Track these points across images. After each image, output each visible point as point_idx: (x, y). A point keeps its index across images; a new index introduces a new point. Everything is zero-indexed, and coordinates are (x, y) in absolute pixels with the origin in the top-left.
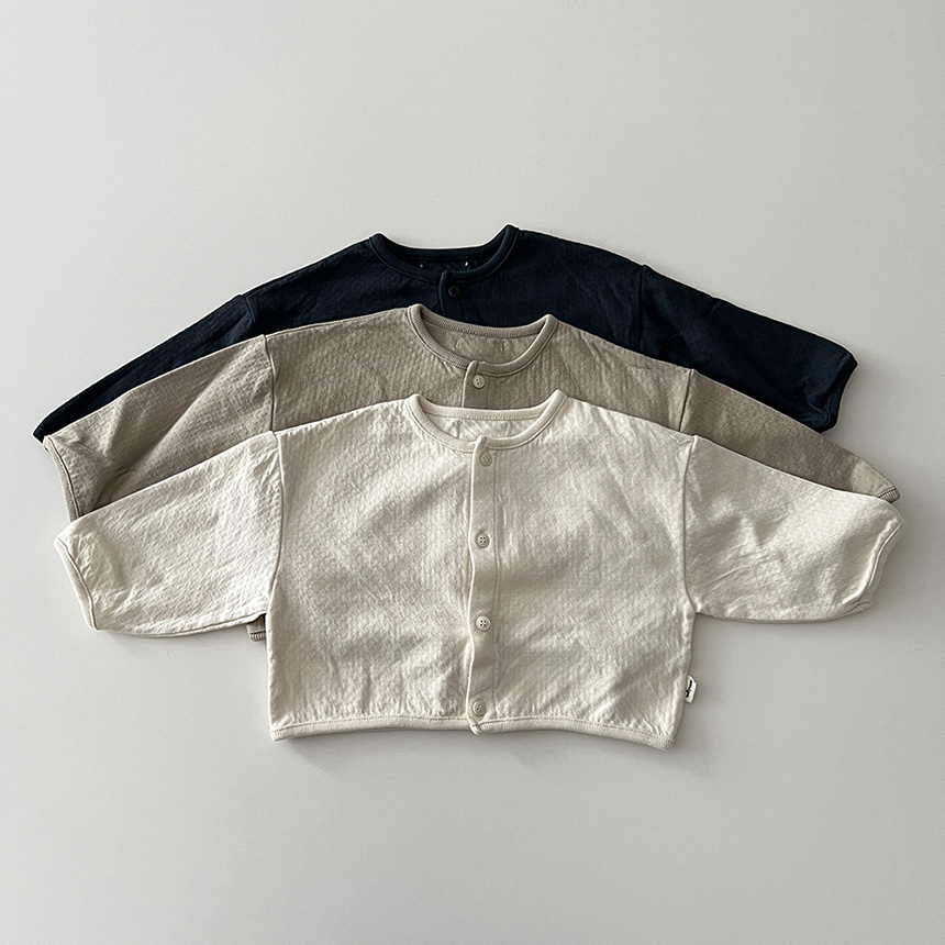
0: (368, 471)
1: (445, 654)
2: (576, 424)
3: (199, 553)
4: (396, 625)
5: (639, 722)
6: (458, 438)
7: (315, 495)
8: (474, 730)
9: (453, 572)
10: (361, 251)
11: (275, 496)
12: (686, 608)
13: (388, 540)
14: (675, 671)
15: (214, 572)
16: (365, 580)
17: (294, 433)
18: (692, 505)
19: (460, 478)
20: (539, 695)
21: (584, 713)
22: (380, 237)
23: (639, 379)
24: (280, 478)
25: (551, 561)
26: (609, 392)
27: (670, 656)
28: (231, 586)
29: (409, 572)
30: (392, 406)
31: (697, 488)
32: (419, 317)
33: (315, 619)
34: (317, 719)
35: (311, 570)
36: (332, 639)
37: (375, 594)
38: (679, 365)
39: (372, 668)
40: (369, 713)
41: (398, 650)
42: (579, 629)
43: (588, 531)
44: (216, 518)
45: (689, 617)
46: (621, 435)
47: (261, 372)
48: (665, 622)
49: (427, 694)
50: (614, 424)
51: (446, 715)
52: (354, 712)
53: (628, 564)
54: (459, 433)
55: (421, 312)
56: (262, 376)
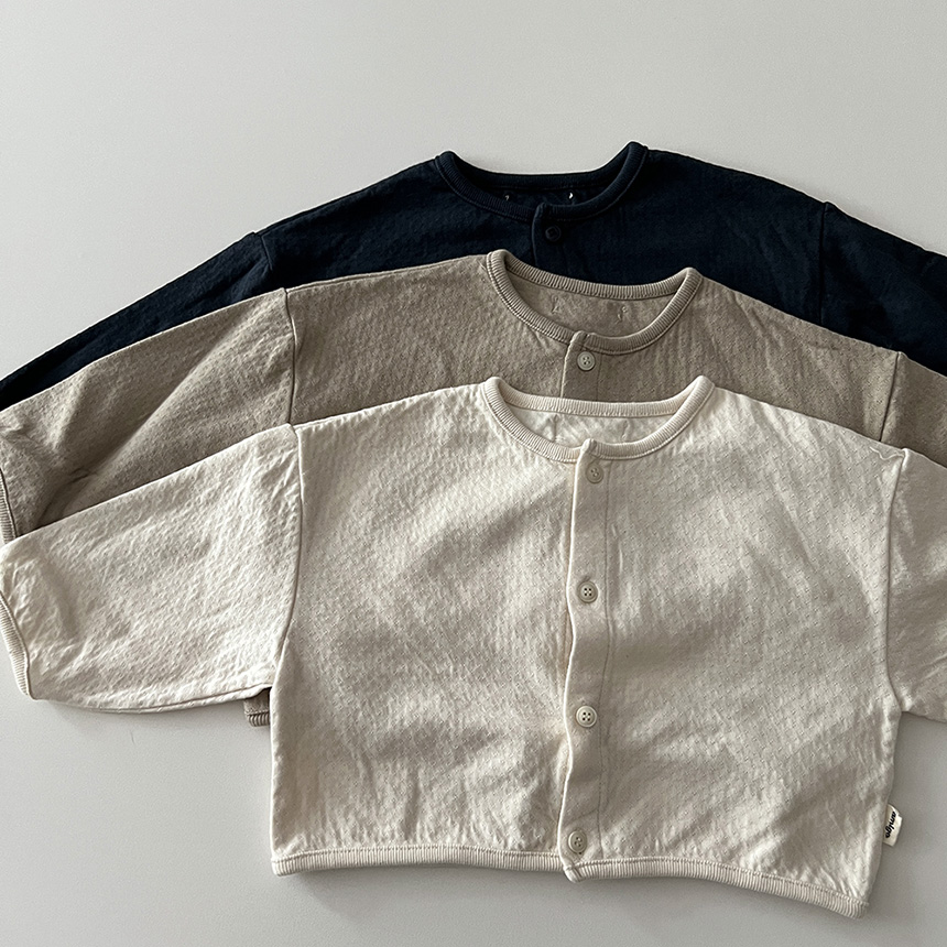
0: (424, 486)
1: (529, 758)
2: (729, 425)
3: (181, 594)
4: (457, 713)
5: (815, 872)
6: (553, 441)
7: (347, 518)
8: (570, 875)
9: (543, 637)
10: (423, 175)
11: (291, 517)
12: (888, 704)
13: (450, 585)
14: (870, 799)
15: (201, 623)
16: (414, 643)
17: (322, 426)
18: (902, 552)
19: (557, 500)
20: (665, 825)
21: (733, 855)
22: (450, 157)
23: (820, 363)
24: (298, 491)
25: (689, 626)
26: (776, 381)
27: (864, 775)
28: (226, 642)
29: (479, 635)
30: (461, 393)
31: (908, 526)
32: (502, 268)
33: (341, 699)
34: (340, 844)
35: (337, 626)
36: (365, 729)
37: (429, 663)
38: (878, 345)
39: (421, 772)
40: (415, 840)
41: (460, 749)
42: (728, 729)
43: (745, 586)
44: (207, 545)
45: (892, 718)
46: (796, 444)
47: (278, 340)
48: (856, 724)
49: (501, 816)
50: (786, 427)
51: (528, 849)
52: (393, 836)
53: (804, 635)
54: (555, 434)
55: (505, 261)
56: (279, 345)
